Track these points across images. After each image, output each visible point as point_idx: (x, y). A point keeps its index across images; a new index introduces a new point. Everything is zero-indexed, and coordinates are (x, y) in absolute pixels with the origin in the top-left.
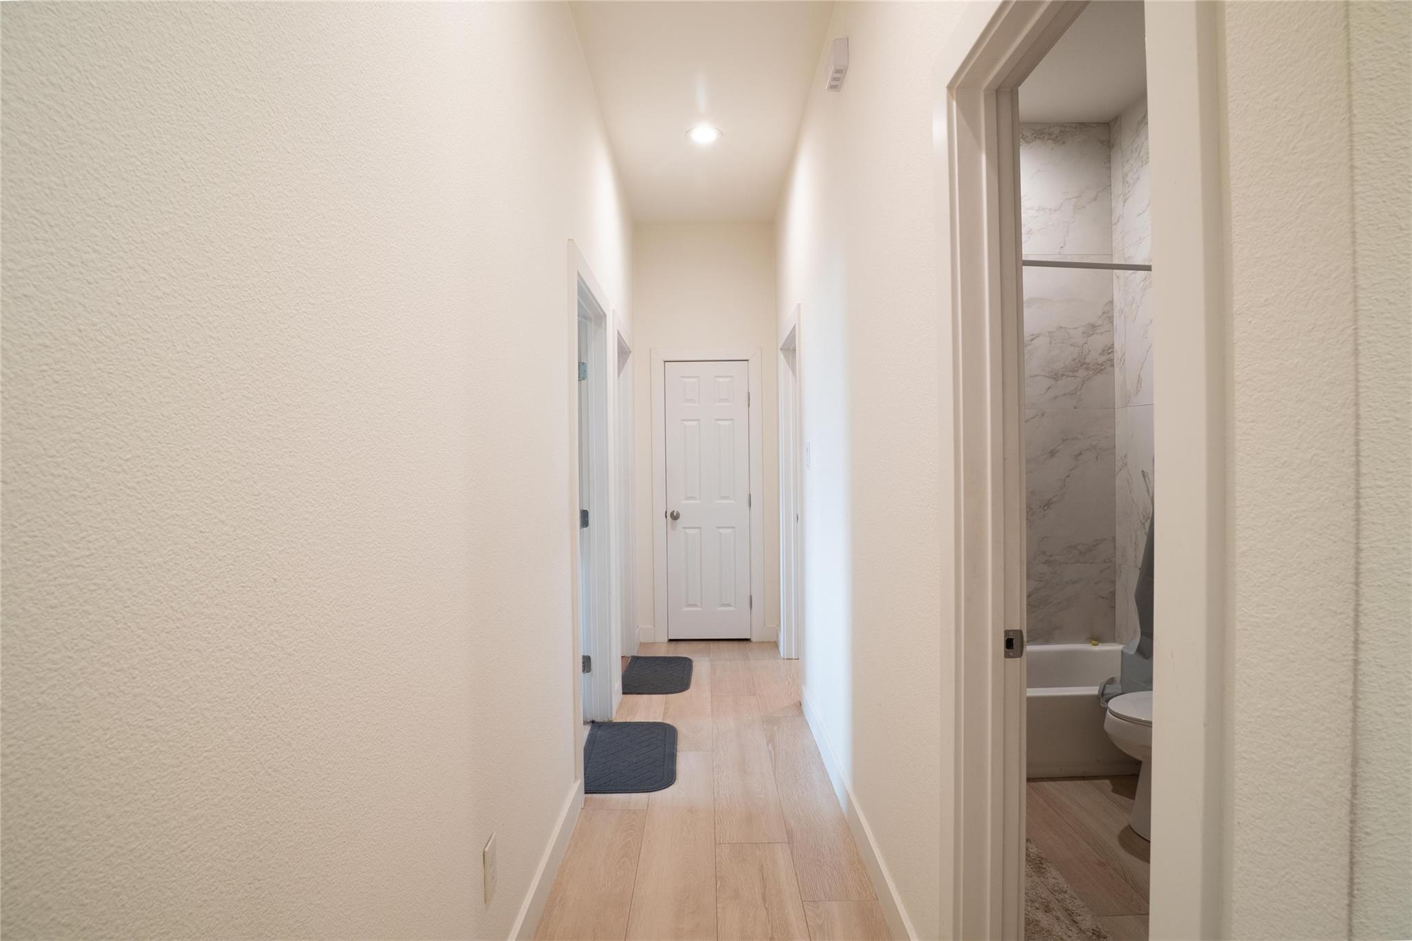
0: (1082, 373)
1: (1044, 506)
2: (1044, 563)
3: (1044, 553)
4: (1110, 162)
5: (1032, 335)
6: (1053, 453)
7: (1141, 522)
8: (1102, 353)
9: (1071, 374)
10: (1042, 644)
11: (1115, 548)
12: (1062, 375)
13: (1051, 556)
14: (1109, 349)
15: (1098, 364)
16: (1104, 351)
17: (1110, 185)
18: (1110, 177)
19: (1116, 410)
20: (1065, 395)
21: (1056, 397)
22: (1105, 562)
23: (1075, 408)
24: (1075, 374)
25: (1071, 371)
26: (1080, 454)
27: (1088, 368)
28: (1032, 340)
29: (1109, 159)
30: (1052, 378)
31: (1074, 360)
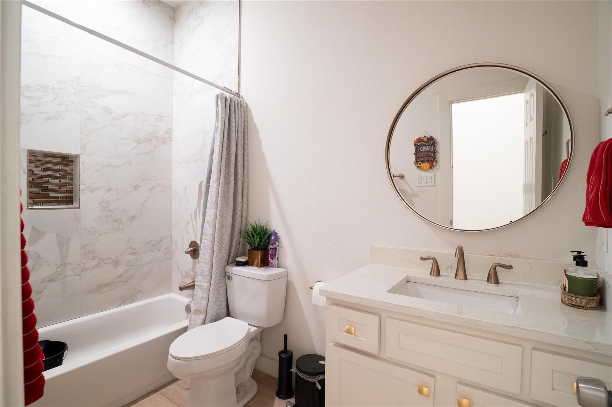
0: (154, 142)
1: (131, 219)
2: (130, 254)
3: (130, 248)
4: (173, 29)
5: (124, 113)
6: (136, 187)
7: (185, 226)
8: (166, 133)
9: (148, 141)
10: (130, 303)
11: (172, 241)
12: (143, 141)
13: (135, 249)
14: (170, 131)
15: (164, 139)
16: (167, 132)
17: (173, 43)
18: (173, 38)
19: (173, 165)
20: (144, 153)
21: (139, 154)
22: (166, 249)
23: (150, 161)
24: (151, 142)
25: (148, 140)
26: (153, 188)
27: (158, 140)
28: (124, 116)
29: (173, 28)
30: (136, 142)
31: (150, 133)
